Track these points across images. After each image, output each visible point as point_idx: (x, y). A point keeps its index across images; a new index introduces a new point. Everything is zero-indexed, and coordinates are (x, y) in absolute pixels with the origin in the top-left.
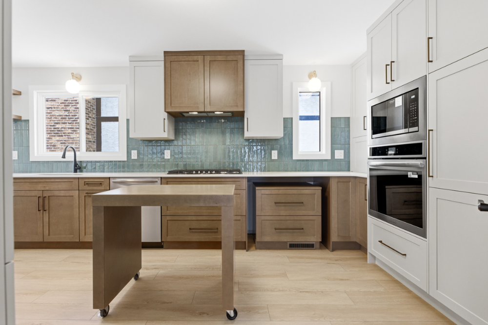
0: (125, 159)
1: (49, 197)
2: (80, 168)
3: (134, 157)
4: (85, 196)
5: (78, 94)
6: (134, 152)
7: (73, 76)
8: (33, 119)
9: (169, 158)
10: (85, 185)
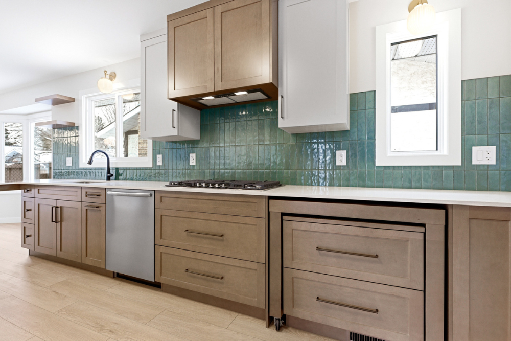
0: (151, 166)
1: (61, 207)
2: (112, 175)
3: (159, 163)
4: (87, 210)
5: (115, 94)
6: (159, 157)
7: (106, 74)
8: (82, 124)
9: (194, 164)
10: (86, 196)
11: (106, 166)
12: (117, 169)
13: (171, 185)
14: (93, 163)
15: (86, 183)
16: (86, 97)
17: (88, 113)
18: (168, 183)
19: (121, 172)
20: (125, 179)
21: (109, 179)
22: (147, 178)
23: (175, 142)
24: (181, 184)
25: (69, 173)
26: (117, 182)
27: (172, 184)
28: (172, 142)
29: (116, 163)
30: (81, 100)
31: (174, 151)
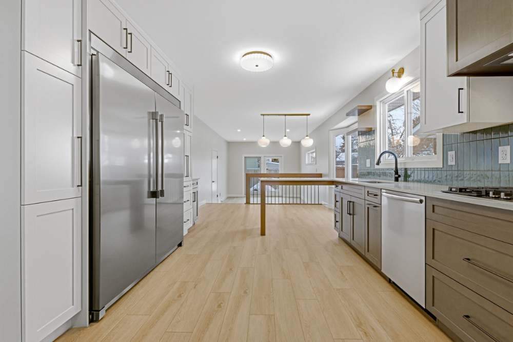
0: (440, 166)
1: (353, 202)
2: (399, 176)
3: (451, 162)
4: (368, 208)
5: (403, 90)
6: (451, 154)
7: (393, 73)
8: (376, 128)
9: (508, 161)
10: (368, 195)
11: (394, 167)
12: (406, 170)
13: (450, 191)
14: (380, 164)
15: (378, 182)
16: (380, 102)
17: (381, 116)
18: (447, 189)
19: (409, 172)
20: (413, 181)
21: (397, 180)
22: (436, 181)
23: (475, 132)
24: (462, 191)
25: (369, 174)
26: (405, 183)
27: (453, 190)
28: (470, 132)
29: (405, 163)
30: (376, 106)
31: (473, 144)
